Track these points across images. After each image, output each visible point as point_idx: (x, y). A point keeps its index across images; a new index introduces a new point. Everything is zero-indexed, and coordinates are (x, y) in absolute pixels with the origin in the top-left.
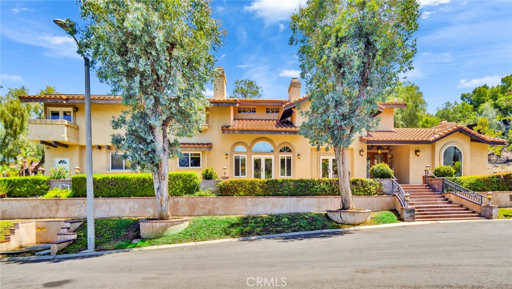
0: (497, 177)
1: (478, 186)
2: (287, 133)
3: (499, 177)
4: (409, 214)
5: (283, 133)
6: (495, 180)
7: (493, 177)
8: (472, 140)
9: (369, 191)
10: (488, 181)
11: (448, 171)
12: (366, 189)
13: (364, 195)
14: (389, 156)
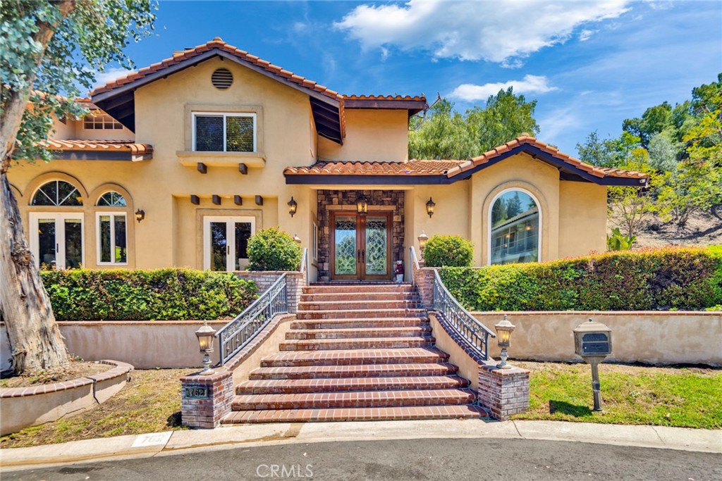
0: (575, 268)
1: (521, 292)
2: (84, 157)
3: (581, 265)
4: (194, 401)
5: (74, 156)
6: (570, 275)
7: (564, 268)
8: (565, 176)
9: (202, 307)
10: (551, 277)
11: (450, 250)
12: (194, 299)
13: (190, 317)
14: (396, 219)
